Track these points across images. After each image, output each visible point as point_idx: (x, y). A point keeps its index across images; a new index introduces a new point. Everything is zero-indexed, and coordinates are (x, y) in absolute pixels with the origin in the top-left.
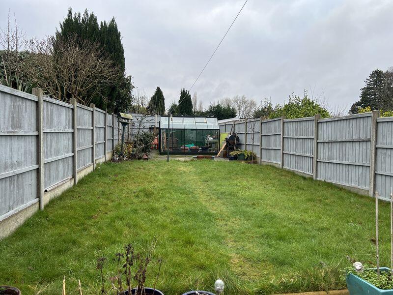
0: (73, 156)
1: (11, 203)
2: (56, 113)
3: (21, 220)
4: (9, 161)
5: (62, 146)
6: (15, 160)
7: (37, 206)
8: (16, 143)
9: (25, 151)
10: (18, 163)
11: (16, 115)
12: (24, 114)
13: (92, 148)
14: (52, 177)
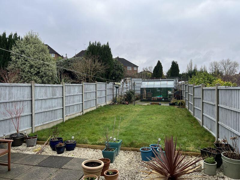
0: (82, 103)
1: (52, 119)
2: (72, 88)
3: (55, 124)
4: (51, 106)
5: (76, 100)
6: (53, 105)
7: (62, 120)
8: (53, 100)
9: (58, 103)
10: (55, 106)
11: (54, 92)
12: (57, 91)
13: (96, 99)
14: (71, 111)
